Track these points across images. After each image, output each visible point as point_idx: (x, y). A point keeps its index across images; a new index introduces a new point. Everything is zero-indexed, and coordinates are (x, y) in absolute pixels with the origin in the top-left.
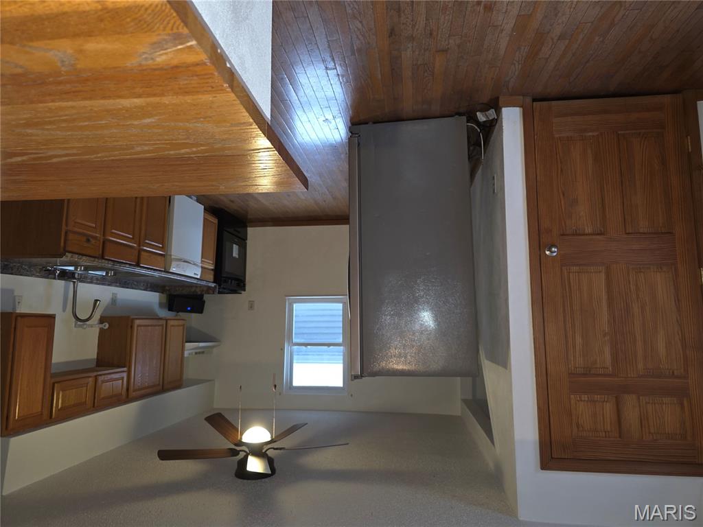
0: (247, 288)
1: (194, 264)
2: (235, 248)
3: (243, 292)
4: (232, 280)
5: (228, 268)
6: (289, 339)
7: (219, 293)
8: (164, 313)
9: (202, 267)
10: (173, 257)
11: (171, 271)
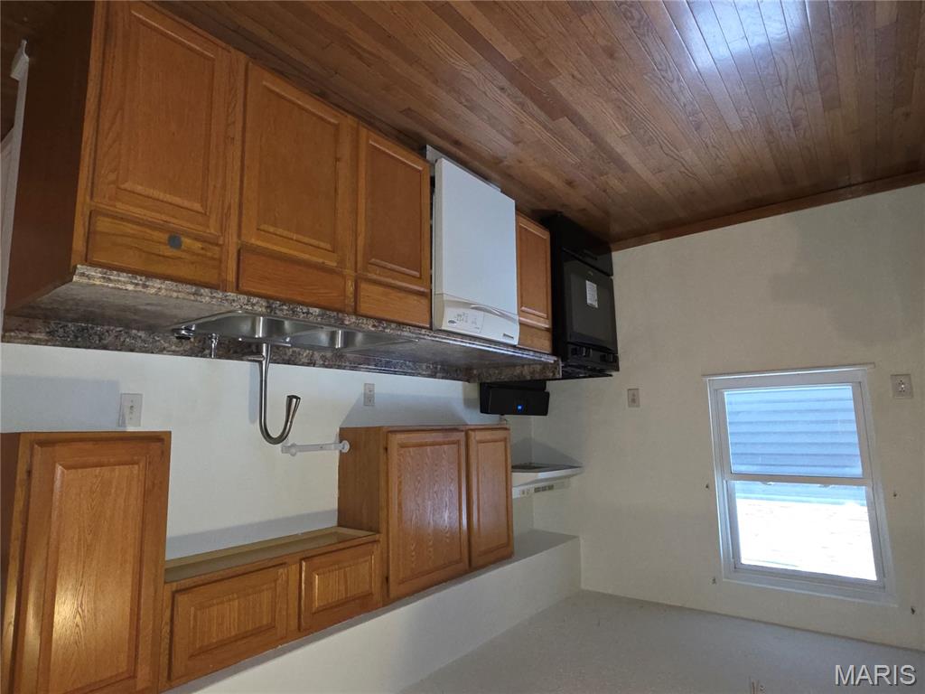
0: (621, 364)
1: (503, 315)
2: (591, 291)
3: (614, 373)
4: (588, 349)
5: (579, 326)
6: (722, 466)
7: (567, 376)
8: (475, 418)
9: (521, 324)
10: (445, 298)
11: (443, 328)
